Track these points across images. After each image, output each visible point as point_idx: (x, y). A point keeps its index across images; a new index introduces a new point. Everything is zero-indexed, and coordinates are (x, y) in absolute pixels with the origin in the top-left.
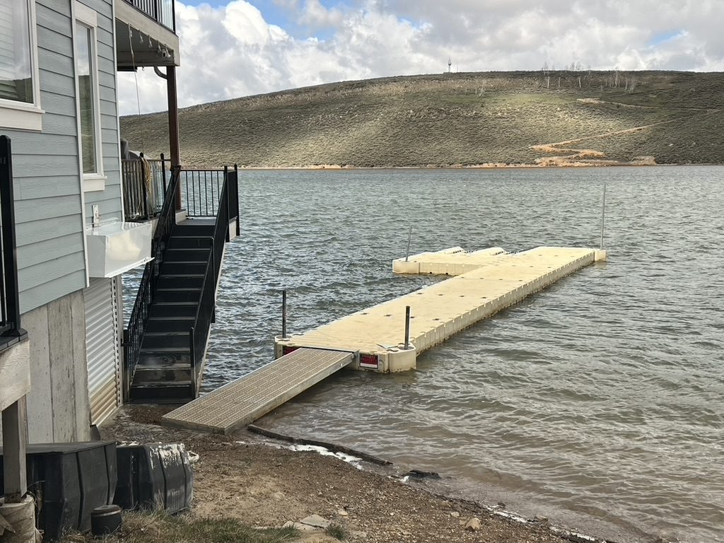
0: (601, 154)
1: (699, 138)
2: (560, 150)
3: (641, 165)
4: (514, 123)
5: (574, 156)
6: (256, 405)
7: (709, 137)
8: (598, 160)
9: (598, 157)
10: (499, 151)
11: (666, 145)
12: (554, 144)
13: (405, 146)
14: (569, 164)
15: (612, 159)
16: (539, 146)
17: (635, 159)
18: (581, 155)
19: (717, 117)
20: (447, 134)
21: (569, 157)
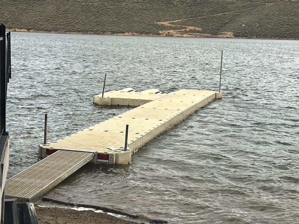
0: (200, 29)
1: (261, 21)
2: (174, 26)
3: (225, 38)
4: (145, 7)
5: (183, 30)
6: (45, 184)
7: (267, 21)
8: (198, 34)
9: (199, 32)
10: (135, 25)
11: (241, 25)
12: (171, 22)
13: (73, 19)
14: (180, 35)
15: (207, 33)
16: (161, 23)
17: (221, 34)
18: (187, 30)
19: (272, 8)
20: (101, 12)
21: (180, 30)
